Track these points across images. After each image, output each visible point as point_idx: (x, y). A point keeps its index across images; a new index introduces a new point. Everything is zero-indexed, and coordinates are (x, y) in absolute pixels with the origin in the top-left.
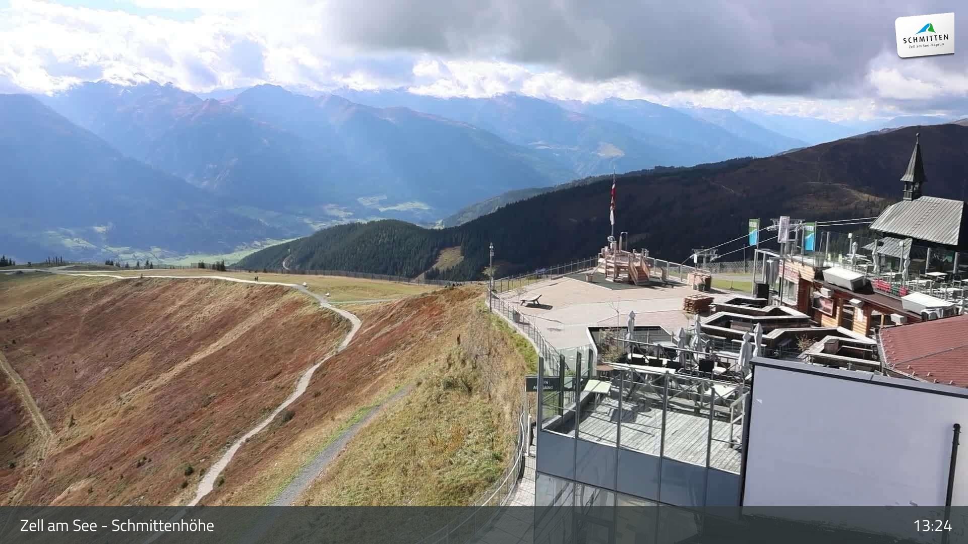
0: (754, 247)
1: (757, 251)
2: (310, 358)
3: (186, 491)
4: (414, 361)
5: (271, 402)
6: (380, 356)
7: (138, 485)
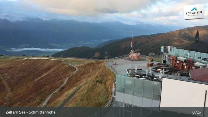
0: (163, 52)
1: (163, 53)
2: (67, 76)
3: (40, 104)
4: (89, 77)
5: (59, 85)
6: (82, 75)
7: (30, 103)
